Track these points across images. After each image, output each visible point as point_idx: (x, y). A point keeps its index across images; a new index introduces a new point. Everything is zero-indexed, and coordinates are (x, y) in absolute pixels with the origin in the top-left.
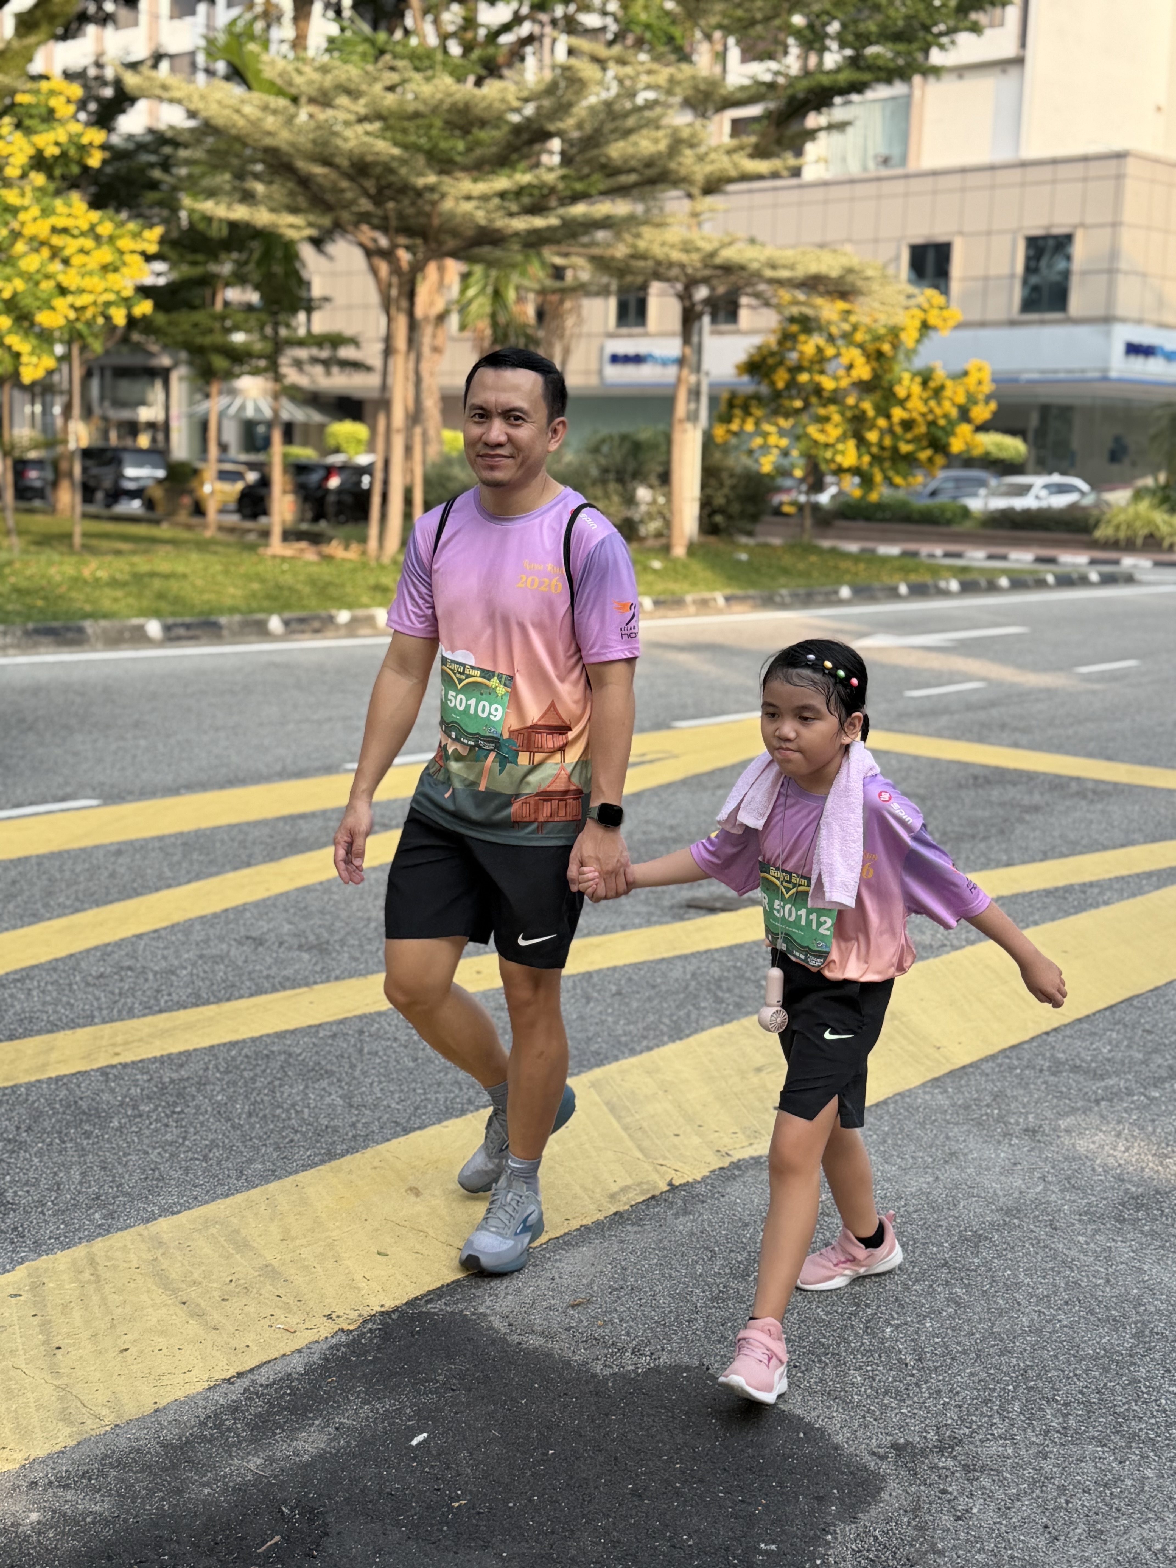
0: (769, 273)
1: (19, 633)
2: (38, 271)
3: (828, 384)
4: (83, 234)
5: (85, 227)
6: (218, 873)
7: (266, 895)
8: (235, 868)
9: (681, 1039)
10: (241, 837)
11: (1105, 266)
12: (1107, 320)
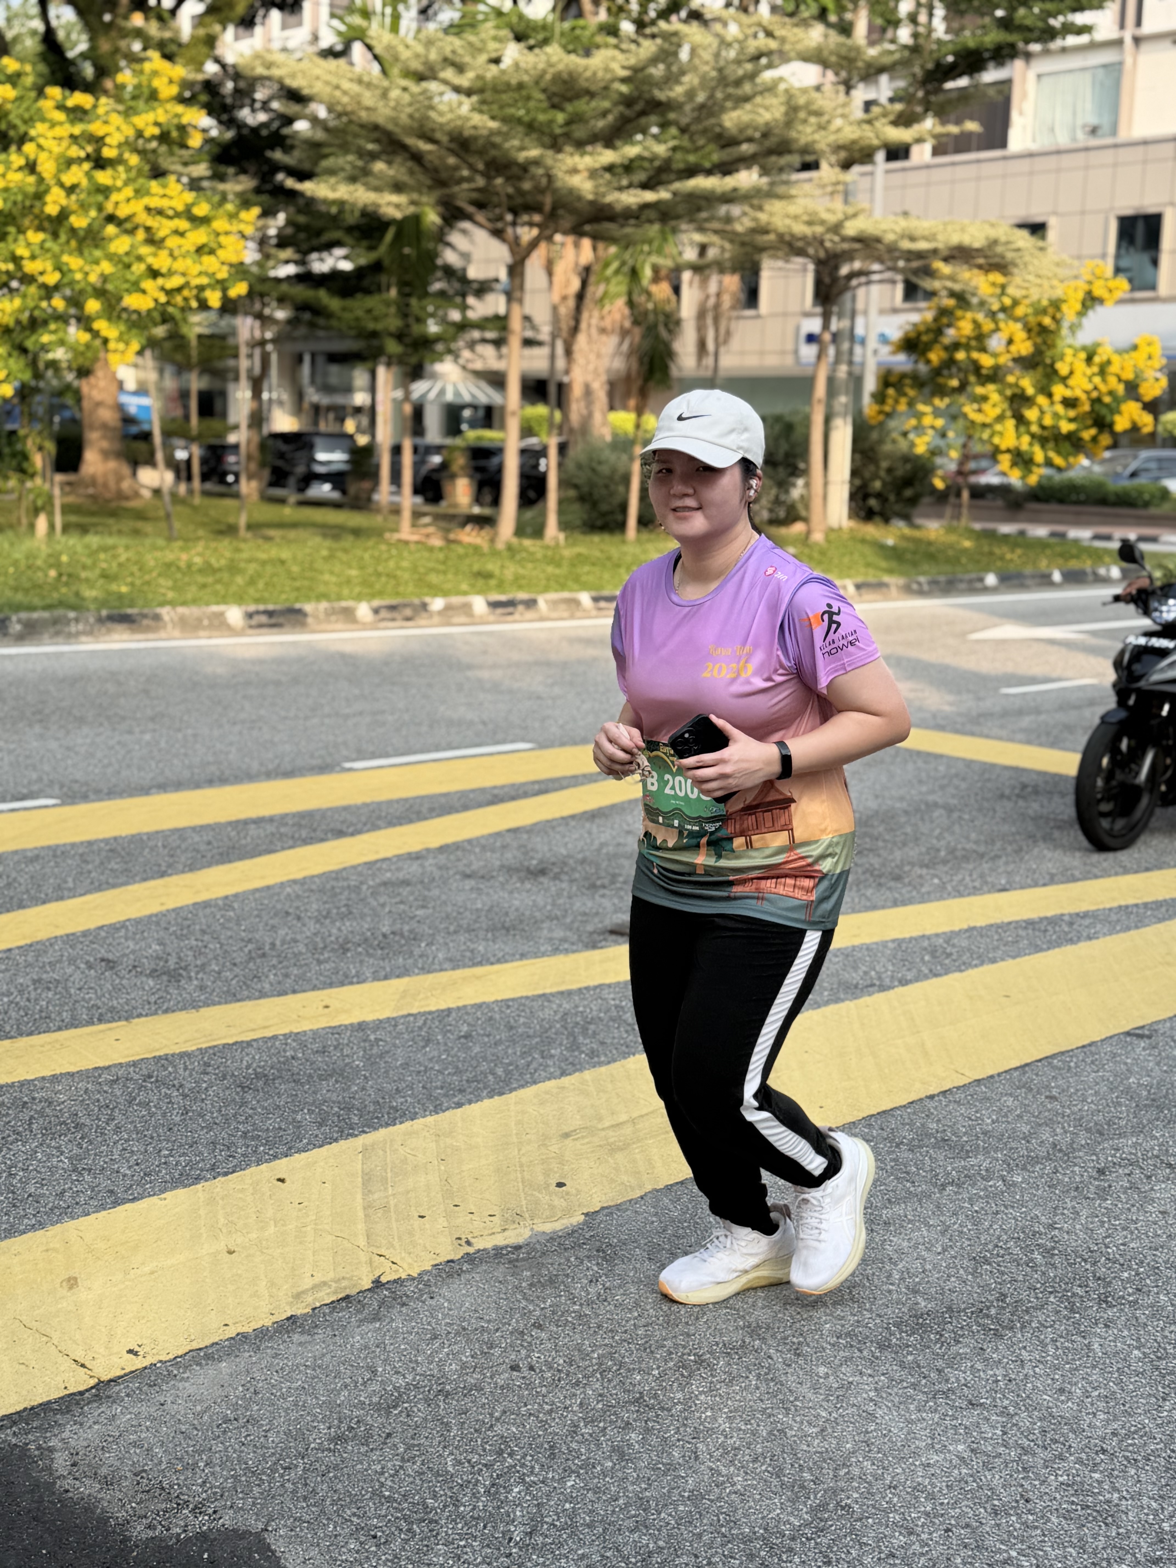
0: (906, 245)
1: (92, 620)
2: (127, 254)
3: (986, 361)
4: (177, 215)
5: (180, 208)
10: (175, 843)
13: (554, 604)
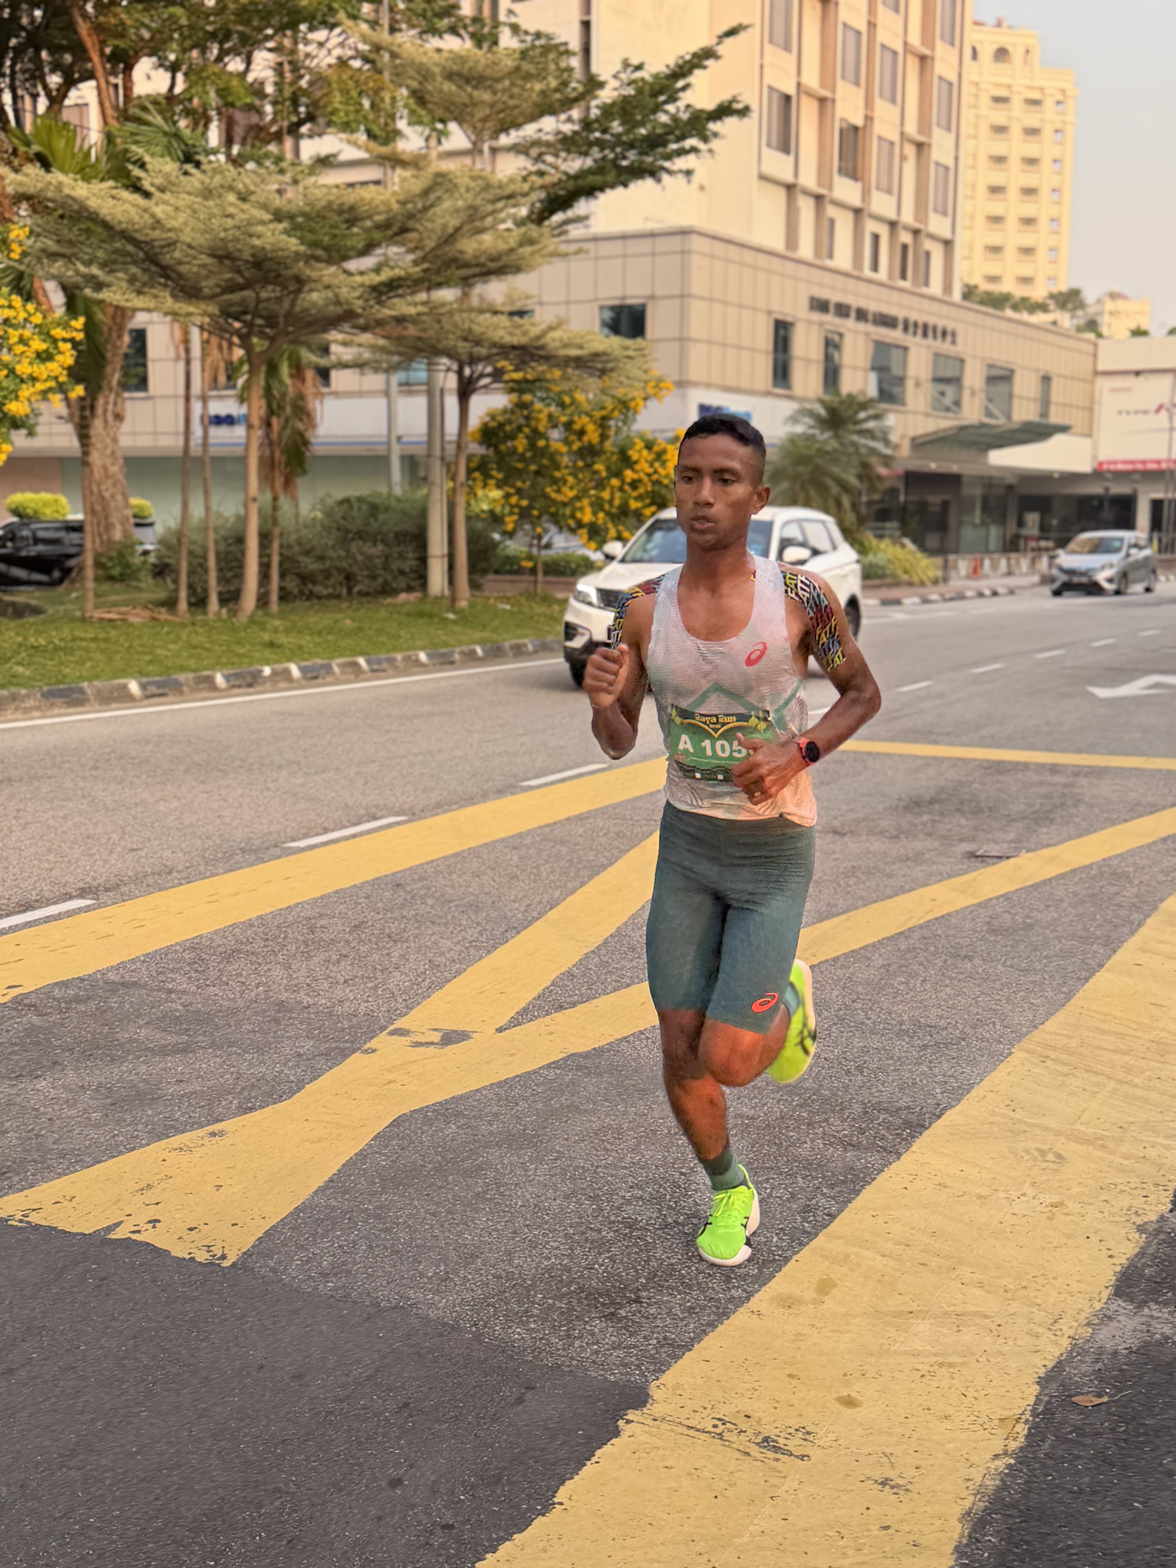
11: (676, 335)
12: (682, 384)
13: (342, 666)
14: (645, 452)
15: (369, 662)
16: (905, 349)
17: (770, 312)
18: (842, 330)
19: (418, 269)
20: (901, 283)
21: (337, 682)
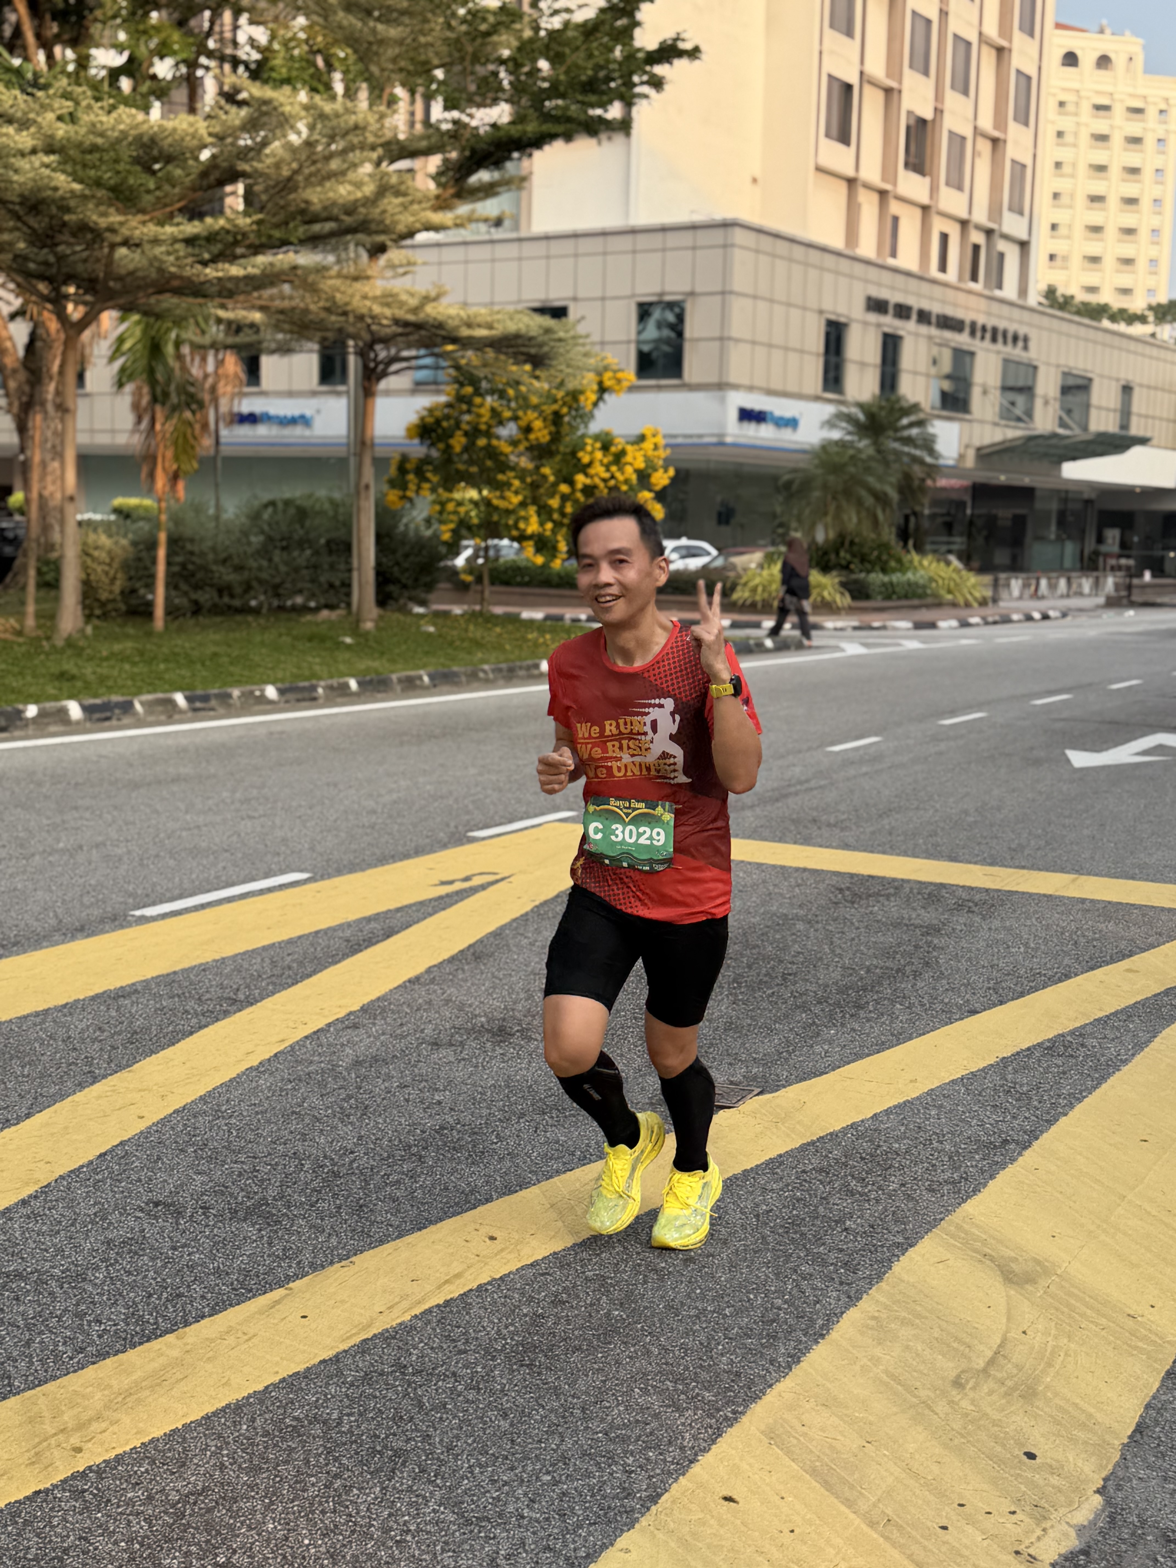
6: (62, 1096)
7: (142, 1126)
8: (81, 1086)
9: (822, 1336)
10: (61, 1032)
11: (717, 334)
12: (721, 386)
14: (599, 455)
15: (189, 699)
16: (972, 354)
17: (821, 312)
18: (901, 333)
19: (248, 220)
20: (972, 285)
21: (140, 723)
